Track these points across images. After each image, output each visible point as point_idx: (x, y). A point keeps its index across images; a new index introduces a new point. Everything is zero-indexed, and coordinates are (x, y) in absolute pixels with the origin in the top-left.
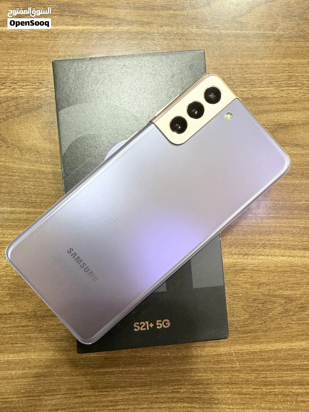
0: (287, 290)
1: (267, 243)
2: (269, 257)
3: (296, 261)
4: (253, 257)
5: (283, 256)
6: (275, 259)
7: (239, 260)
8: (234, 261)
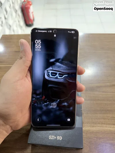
0: (110, 141)
1: (100, 122)
2: (102, 128)
3: (112, 129)
4: (96, 127)
5: (106, 127)
6: (104, 128)
7: (91, 129)
8: (89, 129)
